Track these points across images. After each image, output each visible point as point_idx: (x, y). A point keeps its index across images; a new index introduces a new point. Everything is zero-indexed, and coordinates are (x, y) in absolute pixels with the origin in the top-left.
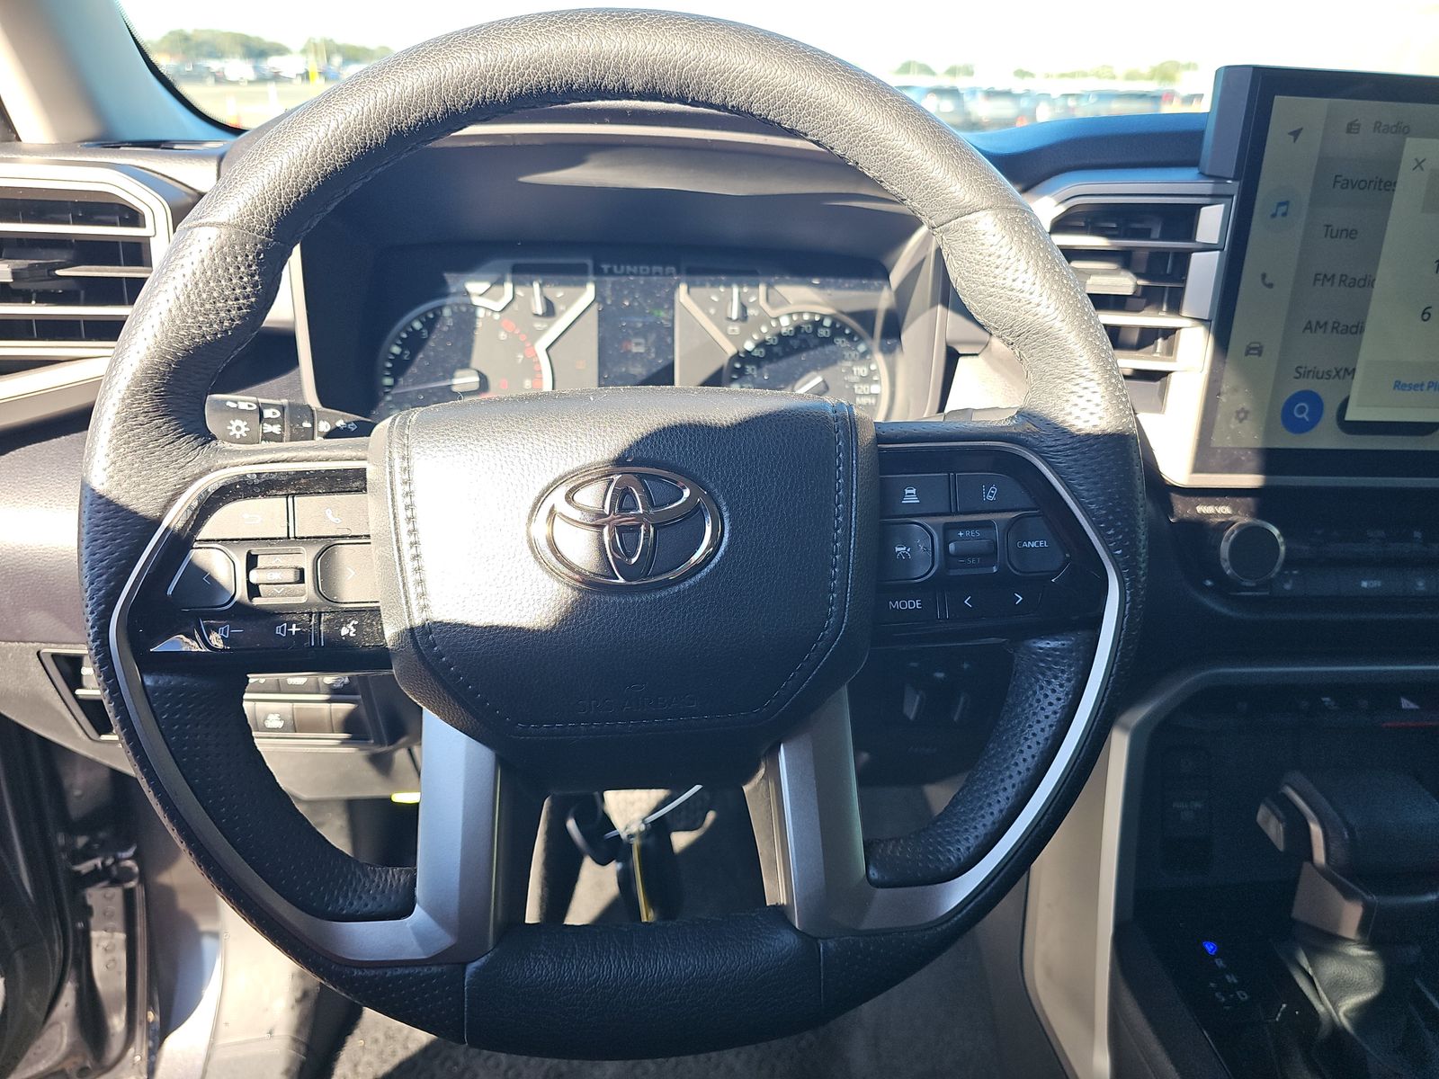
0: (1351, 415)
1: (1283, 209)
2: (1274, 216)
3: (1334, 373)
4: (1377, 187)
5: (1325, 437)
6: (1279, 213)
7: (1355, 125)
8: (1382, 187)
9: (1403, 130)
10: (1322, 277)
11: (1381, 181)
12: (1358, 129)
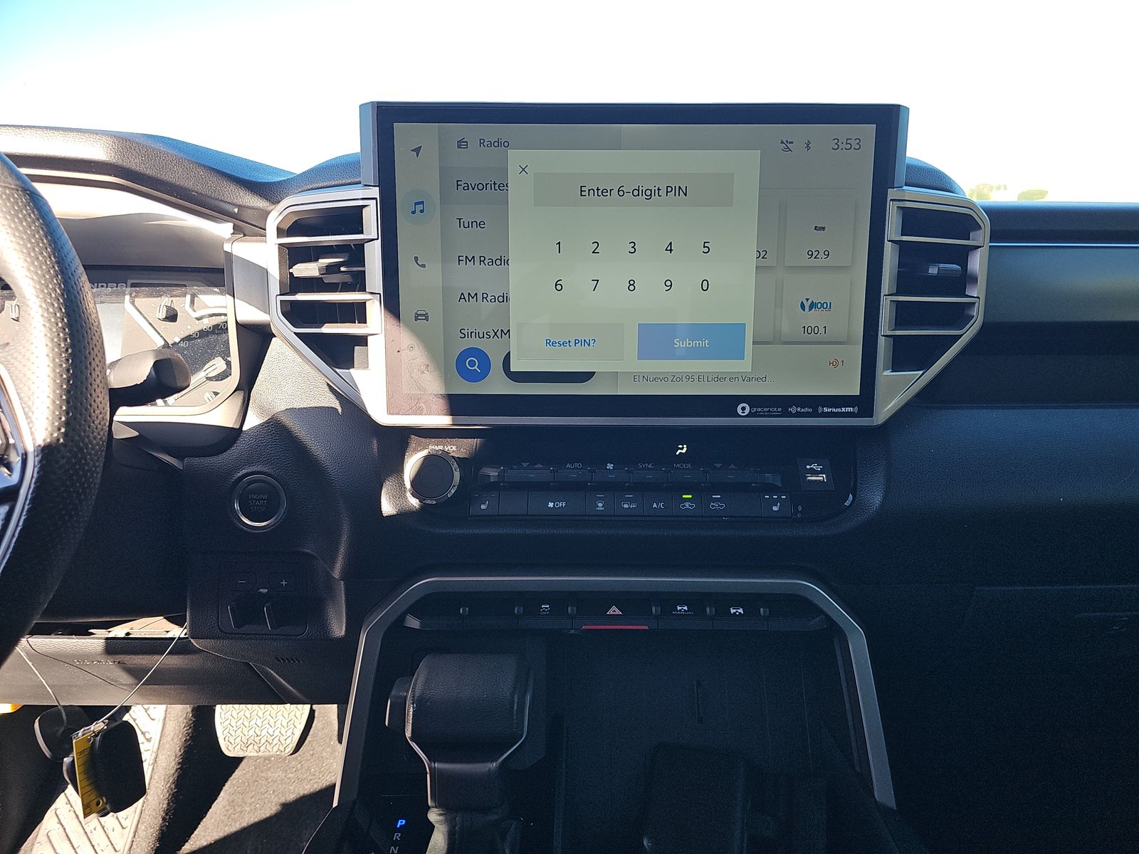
0: (514, 367)
1: (419, 207)
2: (414, 212)
3: (492, 334)
4: (493, 188)
5: (497, 385)
6: (418, 211)
7: (464, 142)
8: (497, 188)
9: (503, 144)
10: (464, 258)
11: (495, 184)
12: (467, 145)
